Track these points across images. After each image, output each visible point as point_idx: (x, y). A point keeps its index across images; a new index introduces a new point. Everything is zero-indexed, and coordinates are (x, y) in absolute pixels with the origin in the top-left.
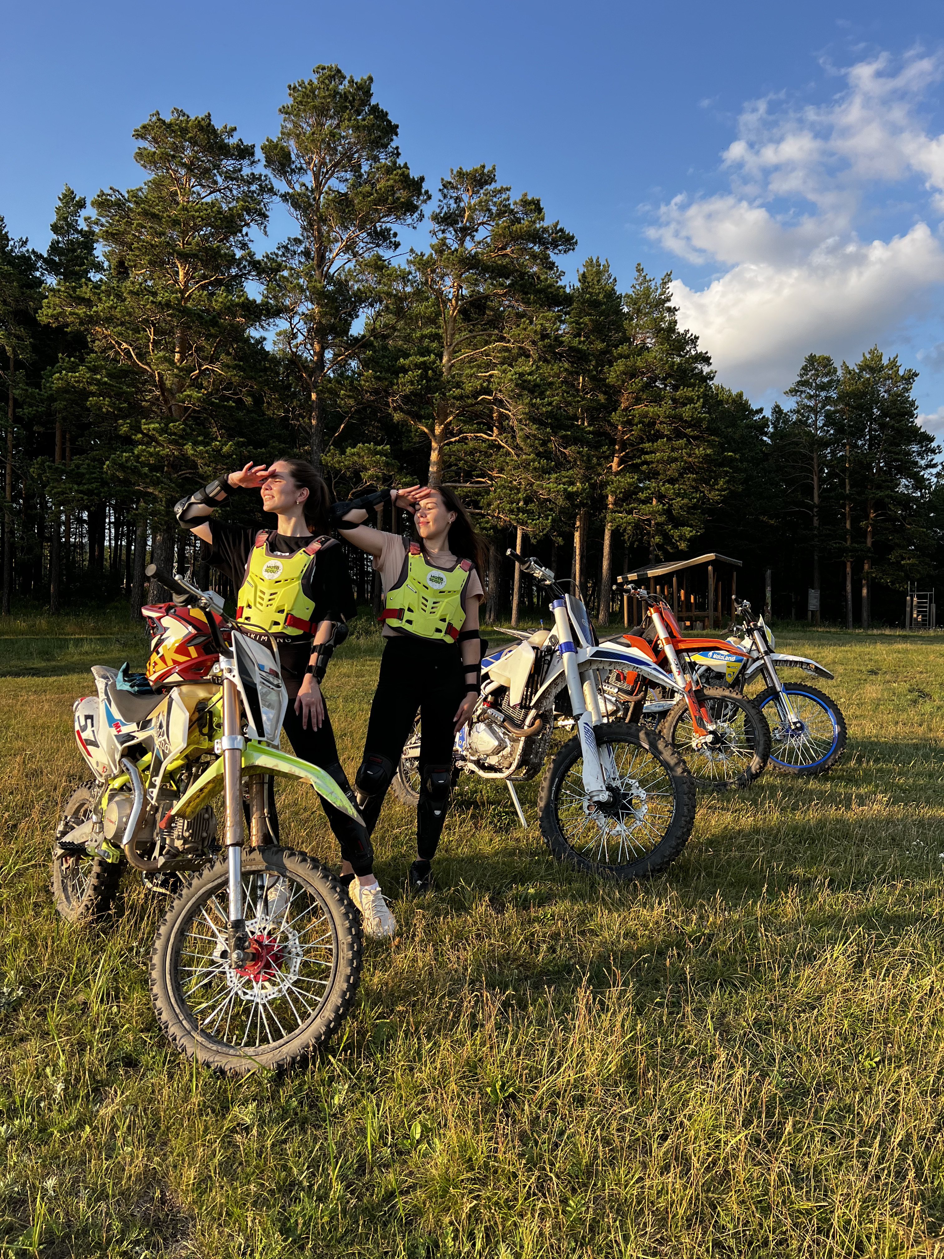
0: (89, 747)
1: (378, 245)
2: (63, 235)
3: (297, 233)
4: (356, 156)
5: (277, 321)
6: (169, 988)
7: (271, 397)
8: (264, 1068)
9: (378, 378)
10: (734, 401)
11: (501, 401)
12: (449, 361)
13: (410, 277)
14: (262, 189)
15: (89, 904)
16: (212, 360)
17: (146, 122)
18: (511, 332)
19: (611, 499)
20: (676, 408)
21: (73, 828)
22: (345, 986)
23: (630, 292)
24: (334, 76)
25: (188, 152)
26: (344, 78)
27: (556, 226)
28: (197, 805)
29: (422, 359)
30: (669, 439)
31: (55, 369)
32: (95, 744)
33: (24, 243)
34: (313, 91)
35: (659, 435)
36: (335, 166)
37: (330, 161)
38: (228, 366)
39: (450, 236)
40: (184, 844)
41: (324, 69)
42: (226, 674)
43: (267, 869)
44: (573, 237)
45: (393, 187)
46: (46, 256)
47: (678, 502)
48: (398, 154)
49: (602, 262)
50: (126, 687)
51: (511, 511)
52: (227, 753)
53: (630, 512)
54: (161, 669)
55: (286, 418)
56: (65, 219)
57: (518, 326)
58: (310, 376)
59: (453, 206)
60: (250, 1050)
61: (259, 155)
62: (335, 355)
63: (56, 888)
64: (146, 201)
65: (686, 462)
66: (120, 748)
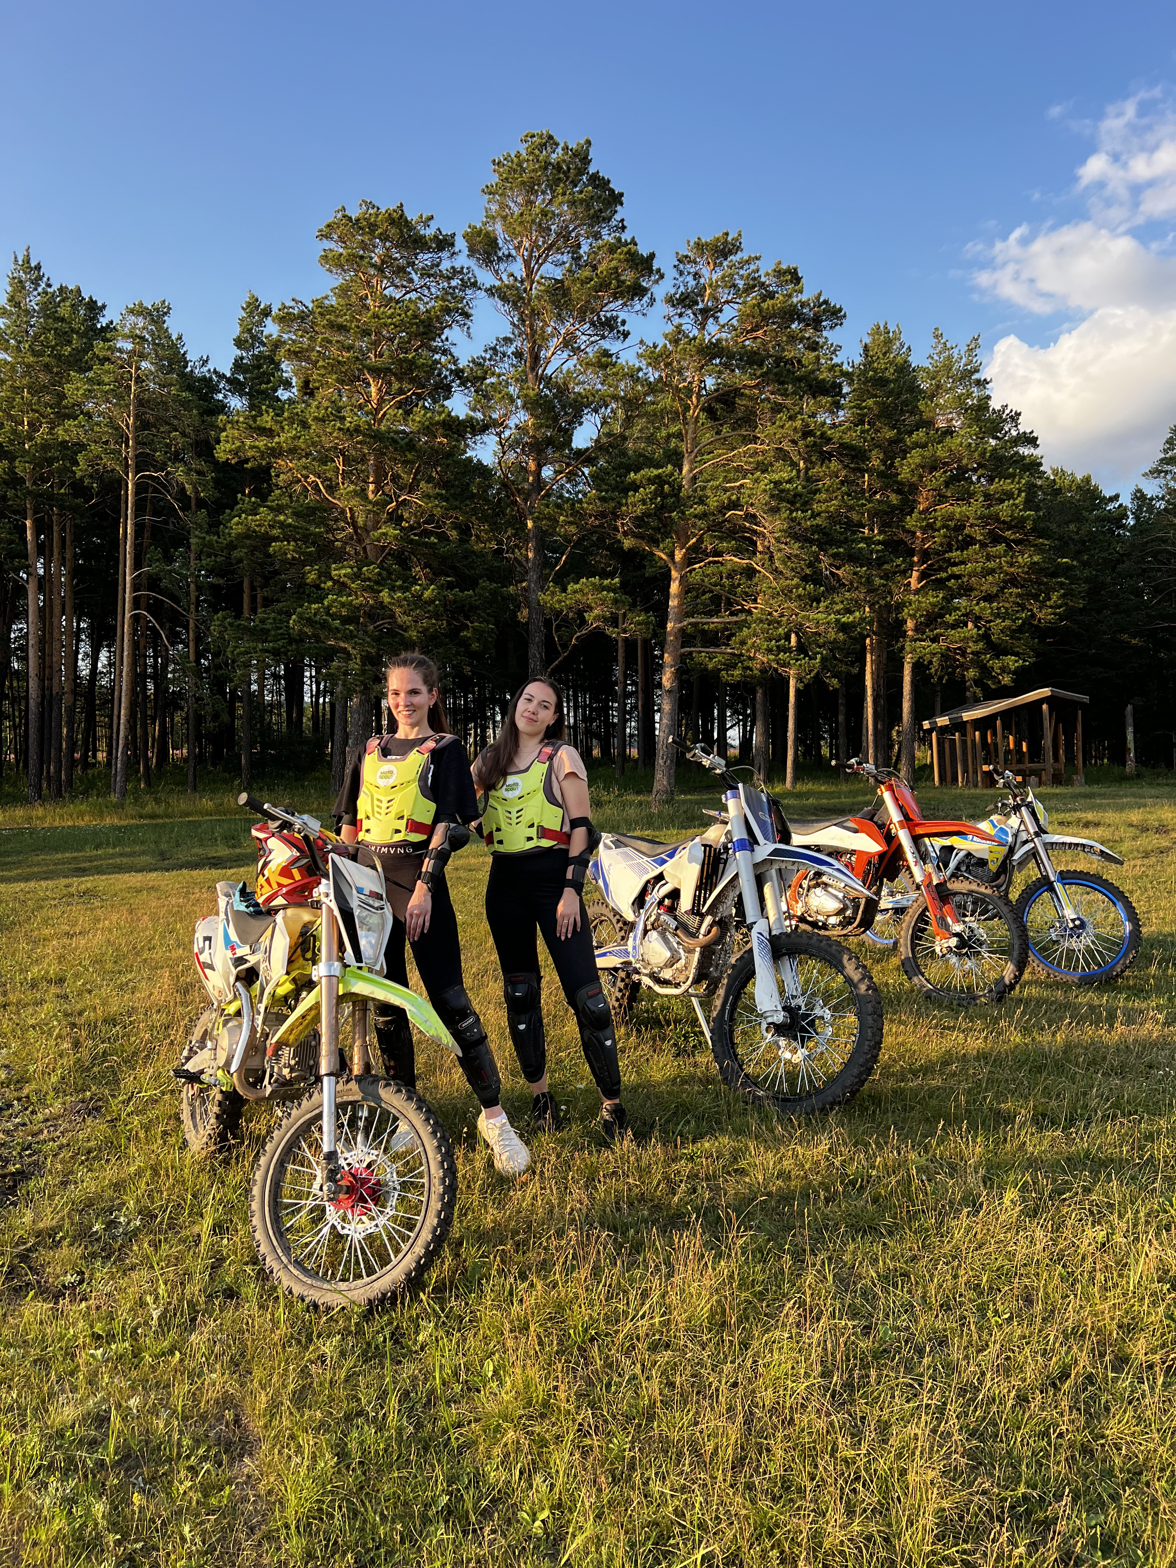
0: (206, 970)
1: (603, 337)
2: (247, 350)
3: (507, 331)
4: (573, 235)
5: (485, 438)
6: (268, 1219)
7: (480, 529)
8: (354, 1302)
9: (603, 499)
10: (1079, 487)
11: (754, 516)
12: (691, 470)
13: (641, 374)
14: (464, 285)
15: (212, 1132)
16: (411, 489)
17: (331, 220)
18: (766, 430)
19: (910, 624)
20: (990, 506)
21: (196, 1053)
22: (436, 1221)
23: (926, 364)
24: (545, 144)
25: (379, 251)
26: (557, 144)
27: (818, 298)
28: (301, 1032)
29: (656, 472)
30: (983, 545)
31: (235, 513)
32: (211, 967)
33: (205, 362)
34: (520, 165)
35: (969, 541)
36: (549, 248)
37: (544, 243)
38: (428, 496)
39: (688, 323)
40: (291, 1072)
41: (533, 136)
42: (324, 899)
43: (363, 1099)
44: (840, 310)
45: (617, 268)
46: (228, 375)
47: (998, 626)
48: (624, 228)
49: (892, 328)
50: (242, 907)
51: (769, 651)
52: (324, 980)
53: (935, 640)
54: (267, 892)
55: (499, 552)
56: (250, 331)
57: (774, 423)
58: (525, 500)
59: (692, 283)
60: (343, 1286)
61: (461, 244)
62: (555, 472)
63: (185, 1116)
64: (331, 310)
65: (1007, 574)
66: (234, 972)
